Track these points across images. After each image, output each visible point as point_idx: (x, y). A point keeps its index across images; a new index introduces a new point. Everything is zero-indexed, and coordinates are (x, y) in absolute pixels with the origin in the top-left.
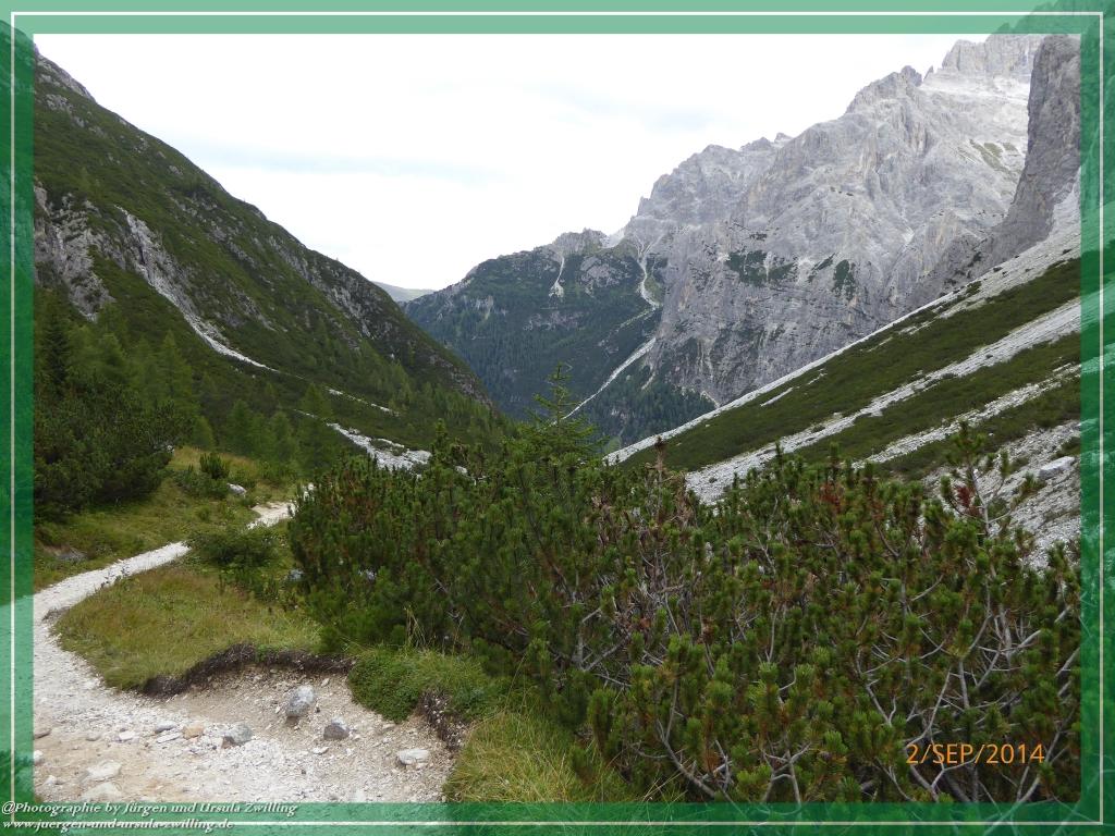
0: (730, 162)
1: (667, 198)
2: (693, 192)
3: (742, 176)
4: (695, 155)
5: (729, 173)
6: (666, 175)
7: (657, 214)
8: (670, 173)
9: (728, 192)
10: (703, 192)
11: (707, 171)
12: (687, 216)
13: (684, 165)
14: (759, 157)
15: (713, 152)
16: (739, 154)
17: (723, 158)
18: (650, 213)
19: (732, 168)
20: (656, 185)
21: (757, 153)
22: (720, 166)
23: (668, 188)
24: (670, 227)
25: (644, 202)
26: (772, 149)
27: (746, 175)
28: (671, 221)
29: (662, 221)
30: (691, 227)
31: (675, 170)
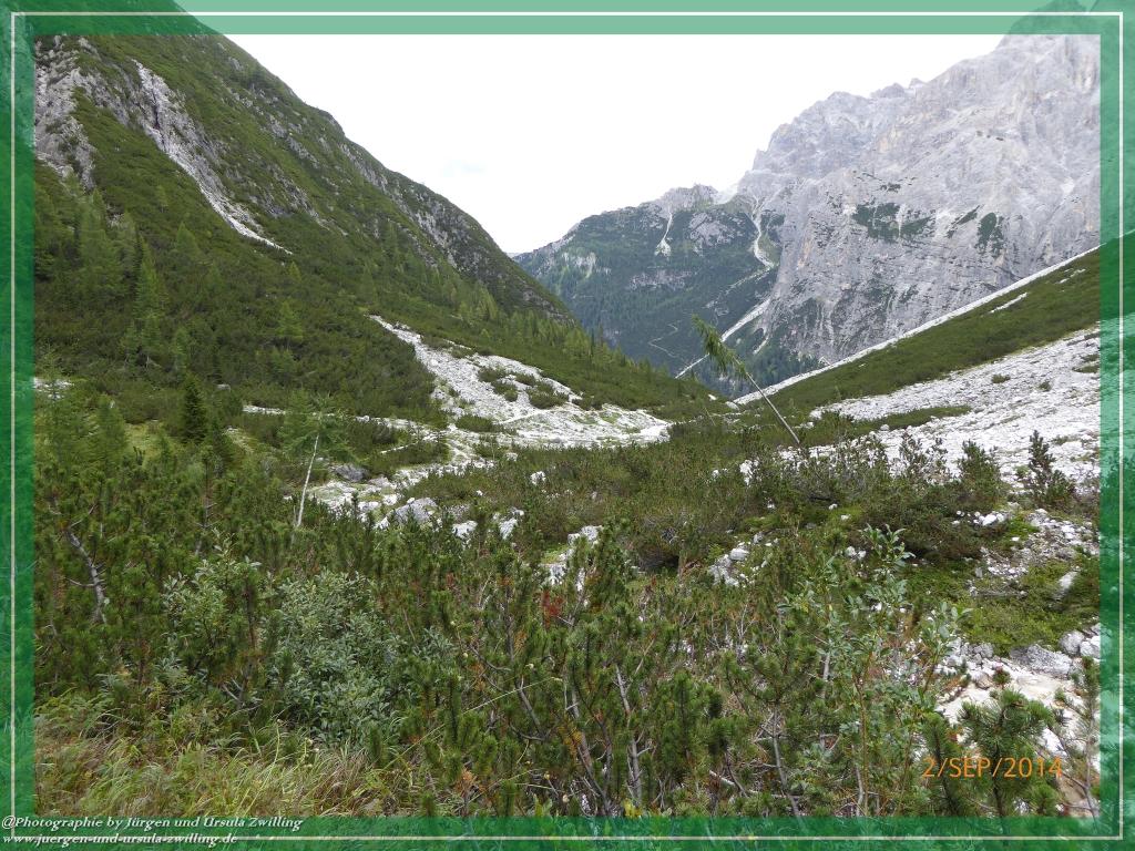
0: (857, 109)
1: (785, 150)
2: (816, 143)
3: (870, 126)
4: (819, 102)
5: (856, 122)
6: (785, 125)
7: (775, 168)
8: (790, 121)
9: (855, 144)
10: (827, 143)
11: (832, 121)
12: (807, 170)
13: (806, 114)
14: (891, 104)
15: (840, 100)
16: (869, 102)
17: (850, 105)
18: (767, 166)
19: (860, 117)
20: (774, 136)
21: (888, 100)
22: (846, 115)
23: (787, 139)
24: (788, 182)
25: (760, 154)
26: (906, 95)
27: (875, 124)
28: (788, 175)
29: (780, 175)
30: (812, 182)
31: (796, 119)
